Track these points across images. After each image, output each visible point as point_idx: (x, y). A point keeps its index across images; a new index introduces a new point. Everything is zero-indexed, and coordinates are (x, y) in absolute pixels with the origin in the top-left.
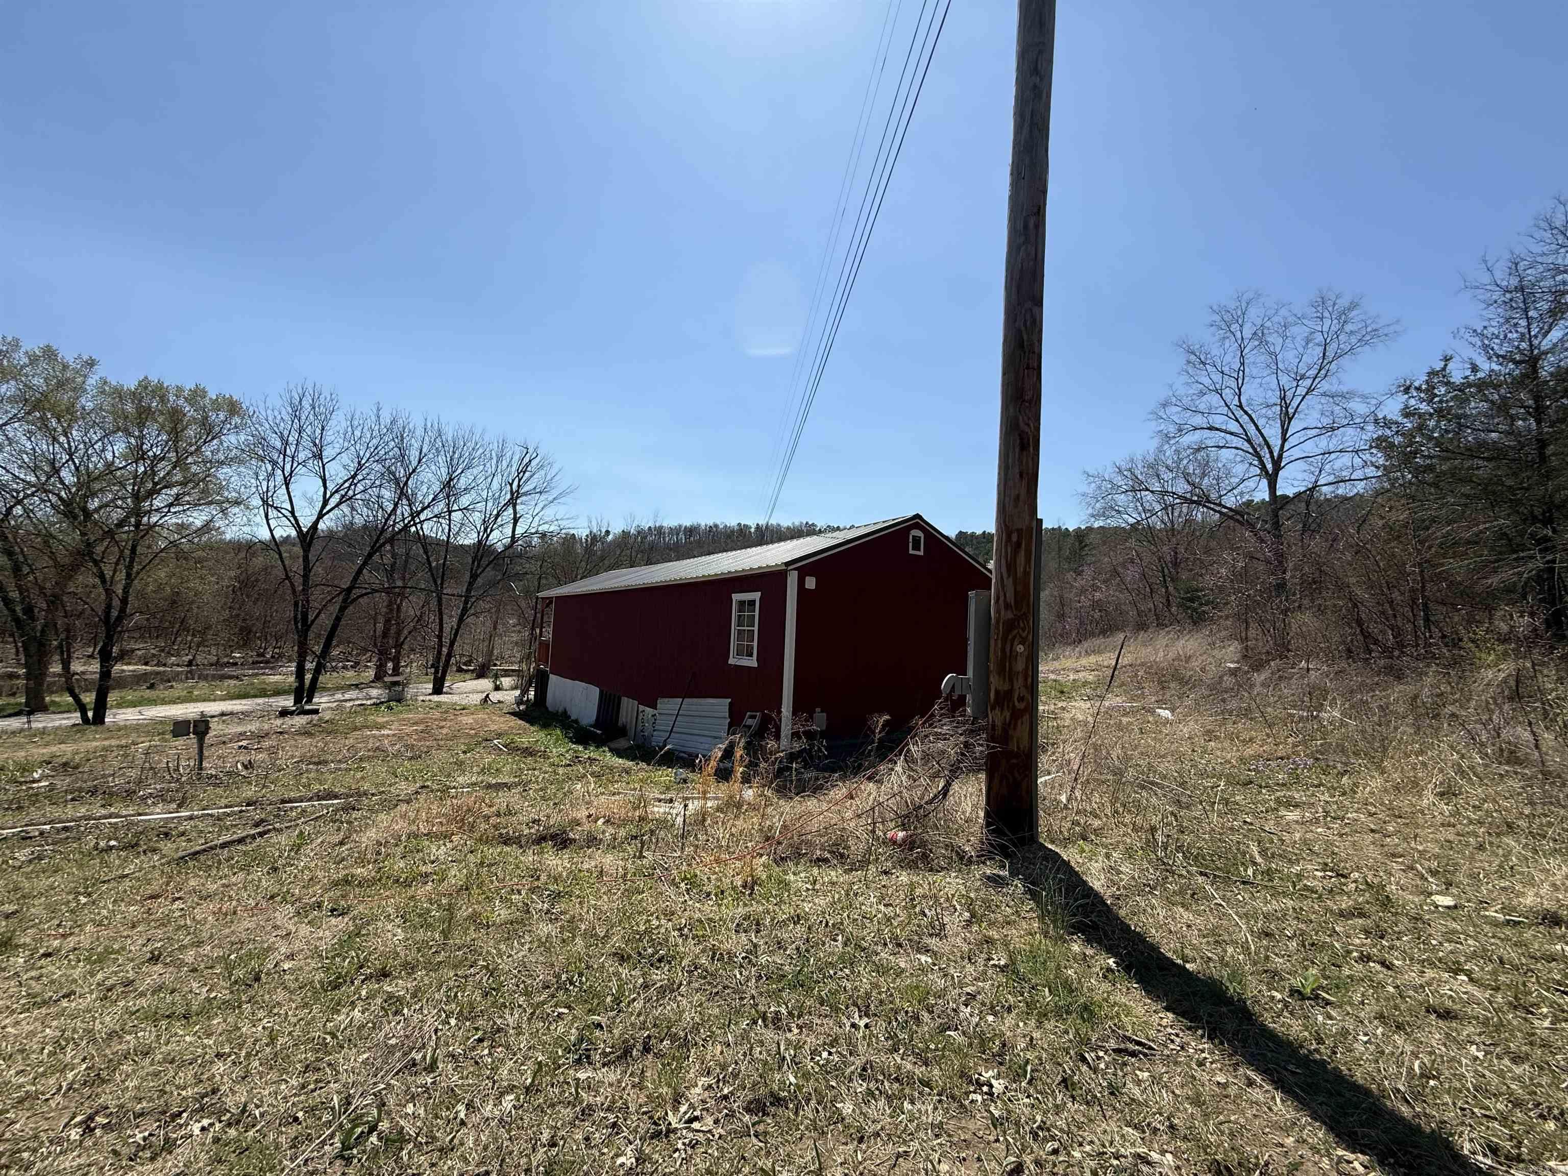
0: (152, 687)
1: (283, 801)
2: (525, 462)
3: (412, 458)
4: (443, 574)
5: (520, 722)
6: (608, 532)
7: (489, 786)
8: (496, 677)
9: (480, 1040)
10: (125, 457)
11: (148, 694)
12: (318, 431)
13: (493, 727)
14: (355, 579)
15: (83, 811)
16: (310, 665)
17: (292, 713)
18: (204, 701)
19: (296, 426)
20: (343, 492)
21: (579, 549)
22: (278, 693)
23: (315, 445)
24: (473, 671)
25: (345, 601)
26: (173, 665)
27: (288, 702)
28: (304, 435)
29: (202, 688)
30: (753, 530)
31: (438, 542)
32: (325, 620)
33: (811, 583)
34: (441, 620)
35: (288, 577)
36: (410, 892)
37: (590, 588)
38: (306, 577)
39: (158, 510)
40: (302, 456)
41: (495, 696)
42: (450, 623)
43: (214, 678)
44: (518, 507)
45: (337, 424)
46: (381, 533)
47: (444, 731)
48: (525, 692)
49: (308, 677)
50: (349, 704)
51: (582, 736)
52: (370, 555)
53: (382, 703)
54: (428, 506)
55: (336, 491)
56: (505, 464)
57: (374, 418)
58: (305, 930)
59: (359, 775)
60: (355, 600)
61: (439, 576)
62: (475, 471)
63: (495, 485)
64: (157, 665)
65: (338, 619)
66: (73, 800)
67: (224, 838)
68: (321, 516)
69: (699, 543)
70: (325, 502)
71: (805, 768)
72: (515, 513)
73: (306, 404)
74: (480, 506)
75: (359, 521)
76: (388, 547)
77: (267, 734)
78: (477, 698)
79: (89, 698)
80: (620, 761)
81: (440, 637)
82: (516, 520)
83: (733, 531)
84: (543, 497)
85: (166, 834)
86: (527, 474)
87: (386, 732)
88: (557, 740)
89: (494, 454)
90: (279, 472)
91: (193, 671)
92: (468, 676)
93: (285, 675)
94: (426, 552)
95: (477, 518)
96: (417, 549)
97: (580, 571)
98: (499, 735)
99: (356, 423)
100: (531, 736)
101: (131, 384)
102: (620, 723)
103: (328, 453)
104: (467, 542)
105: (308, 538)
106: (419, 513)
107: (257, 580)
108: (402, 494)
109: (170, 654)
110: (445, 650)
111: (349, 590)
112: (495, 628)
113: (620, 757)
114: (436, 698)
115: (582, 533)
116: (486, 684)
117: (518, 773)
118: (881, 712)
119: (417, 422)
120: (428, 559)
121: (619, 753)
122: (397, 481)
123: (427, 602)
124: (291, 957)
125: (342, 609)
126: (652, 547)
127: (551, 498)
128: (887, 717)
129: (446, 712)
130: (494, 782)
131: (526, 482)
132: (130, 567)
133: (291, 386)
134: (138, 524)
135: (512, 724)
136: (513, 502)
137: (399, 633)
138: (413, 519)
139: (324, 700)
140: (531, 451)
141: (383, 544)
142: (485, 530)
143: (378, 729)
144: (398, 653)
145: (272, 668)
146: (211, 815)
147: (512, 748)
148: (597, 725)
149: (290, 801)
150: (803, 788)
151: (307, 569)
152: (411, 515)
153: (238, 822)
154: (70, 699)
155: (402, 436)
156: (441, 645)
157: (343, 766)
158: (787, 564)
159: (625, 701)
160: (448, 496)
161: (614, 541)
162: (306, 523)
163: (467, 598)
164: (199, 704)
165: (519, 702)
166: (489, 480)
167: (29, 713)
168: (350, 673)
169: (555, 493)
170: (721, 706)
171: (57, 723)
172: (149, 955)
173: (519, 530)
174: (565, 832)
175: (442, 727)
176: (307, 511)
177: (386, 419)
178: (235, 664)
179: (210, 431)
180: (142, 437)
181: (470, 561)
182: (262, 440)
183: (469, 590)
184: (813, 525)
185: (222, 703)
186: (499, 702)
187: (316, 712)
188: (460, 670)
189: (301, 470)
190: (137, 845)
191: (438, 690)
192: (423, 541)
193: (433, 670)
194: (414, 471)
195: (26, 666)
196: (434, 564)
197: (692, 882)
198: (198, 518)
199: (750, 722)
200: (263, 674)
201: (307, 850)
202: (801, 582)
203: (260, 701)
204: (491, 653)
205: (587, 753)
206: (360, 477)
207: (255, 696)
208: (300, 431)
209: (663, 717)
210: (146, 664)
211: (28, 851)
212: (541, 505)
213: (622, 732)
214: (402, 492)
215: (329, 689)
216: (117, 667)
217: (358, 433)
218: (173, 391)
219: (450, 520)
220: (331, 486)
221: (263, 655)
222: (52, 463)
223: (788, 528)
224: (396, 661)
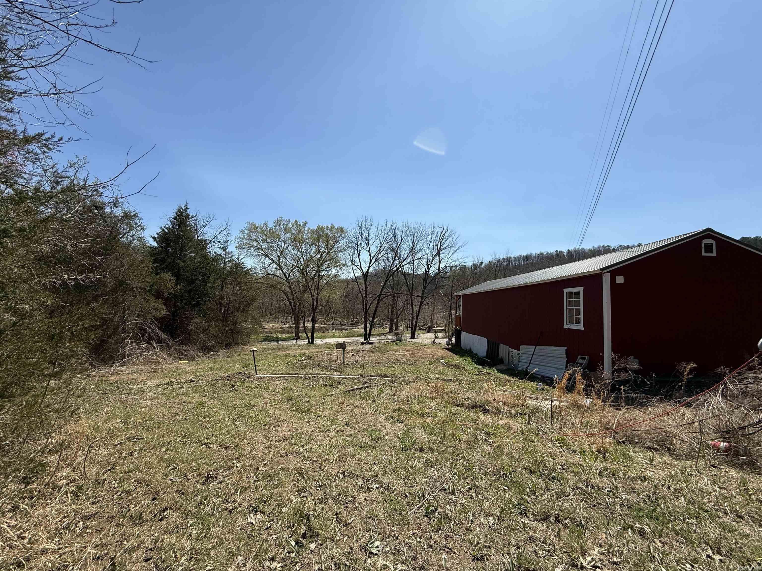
0: (324, 332)
1: (371, 376)
2: (443, 234)
3: (399, 240)
4: (412, 287)
5: (450, 353)
6: (482, 263)
7: (444, 380)
8: (436, 332)
9: (470, 489)
10: (315, 253)
11: (323, 334)
12: (367, 234)
13: (439, 354)
14: (381, 291)
15: (317, 372)
16: (368, 325)
17: (365, 343)
18: (338, 337)
19: (360, 234)
20: (376, 257)
21: (468, 272)
22: (359, 336)
23: (367, 240)
24: (425, 329)
25: (378, 300)
26: (328, 324)
27: (362, 339)
28: (363, 237)
29: (337, 333)
30: (565, 254)
31: (410, 274)
32: (372, 308)
33: (620, 280)
34: (412, 307)
35: (360, 292)
36: (424, 419)
37: (477, 290)
38: (366, 291)
39: (323, 270)
40: (363, 245)
41: (437, 341)
42: (416, 308)
43: (339, 329)
44: (440, 255)
45: (373, 230)
46: (389, 272)
47: (420, 354)
48: (450, 339)
49: (368, 330)
50: (383, 341)
51: (481, 362)
52: (386, 281)
53: (394, 341)
54: (406, 259)
55: (374, 257)
56: (434, 236)
57: (385, 226)
58: (389, 426)
59: (393, 369)
60: (382, 299)
61: (411, 289)
62: (423, 241)
63: (431, 247)
64: (324, 324)
65: (377, 307)
66: (314, 367)
67: (356, 387)
68: (369, 267)
69: (533, 264)
70: (371, 261)
71: (631, 390)
72: (439, 258)
73: (363, 225)
74: (425, 257)
75: (381, 267)
76: (391, 278)
77: (359, 351)
78: (429, 342)
79: (310, 335)
80: (503, 375)
81: (412, 314)
82: (440, 262)
83: (552, 256)
84: (452, 249)
85: (340, 383)
86: (444, 240)
87: (398, 353)
88: (469, 363)
89: (430, 233)
90: (356, 252)
91: (334, 326)
92: (424, 332)
93: (360, 330)
94: (405, 278)
95: (424, 262)
96: (402, 277)
97: (470, 283)
98: (442, 358)
99: (379, 229)
100: (456, 360)
101: (315, 228)
102: (500, 357)
103: (370, 243)
104: (421, 273)
105: (365, 276)
106: (402, 263)
107: (350, 293)
108: (396, 255)
109: (327, 321)
110: (415, 321)
111: (379, 296)
112: (434, 311)
113: (502, 373)
114: (413, 340)
115: (469, 264)
116: (431, 335)
117: (455, 375)
118: (688, 361)
119: (400, 225)
120: (406, 281)
121: (502, 372)
122: (393, 250)
123: (407, 300)
124: (387, 434)
125: (378, 303)
126: (506, 268)
127: (455, 249)
128: (693, 365)
129: (419, 346)
130: (445, 378)
131: (444, 243)
132: (318, 291)
133: (359, 219)
134: (319, 275)
135: (447, 353)
136: (438, 254)
137: (397, 313)
138: (400, 265)
139: (373, 339)
140: (445, 229)
141: (390, 277)
142: (428, 267)
143: (395, 352)
144: (397, 321)
145: (356, 326)
146: (351, 378)
147: (449, 365)
148: (487, 356)
149: (373, 376)
150: (630, 402)
151: (366, 288)
152: (399, 263)
153: (358, 382)
154: (305, 335)
155: (395, 231)
156: (413, 318)
157: (387, 365)
158: (602, 269)
159: (501, 346)
160: (413, 254)
161: (485, 267)
162: (365, 270)
163: (422, 297)
164: (337, 339)
165: (448, 344)
166: (428, 244)
167: (297, 339)
168: (381, 329)
169: (458, 246)
170: (561, 351)
171: (303, 343)
172: (345, 423)
173: (442, 266)
174: (484, 405)
175: (418, 353)
176: (365, 266)
177: (389, 226)
178: (345, 325)
179: (336, 241)
180: (319, 245)
181: (422, 281)
182: (351, 242)
183: (423, 294)
184: (608, 246)
185: (343, 339)
186: (439, 343)
187: (372, 343)
188: (420, 329)
189: (363, 250)
190: (333, 385)
191: (413, 337)
192: (404, 274)
193: (410, 329)
194: (400, 245)
195: (295, 324)
196: (408, 283)
197: (563, 443)
198: (333, 272)
199: (581, 361)
200: (353, 328)
201: (383, 395)
202: (613, 280)
203: (354, 338)
204: (432, 322)
205: (486, 370)
206: (381, 250)
207: (352, 337)
208: (362, 235)
209: (524, 355)
210: (322, 324)
211: (307, 382)
212: (451, 253)
213: (501, 361)
214: (396, 254)
215: (374, 335)
216: (316, 325)
217: (380, 233)
218: (326, 228)
219: (414, 264)
220: (372, 255)
221: (353, 321)
222: (299, 257)
223: (590, 250)
224: (396, 324)
